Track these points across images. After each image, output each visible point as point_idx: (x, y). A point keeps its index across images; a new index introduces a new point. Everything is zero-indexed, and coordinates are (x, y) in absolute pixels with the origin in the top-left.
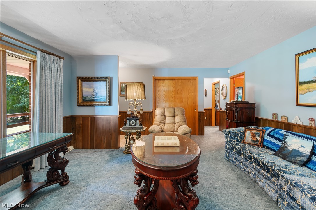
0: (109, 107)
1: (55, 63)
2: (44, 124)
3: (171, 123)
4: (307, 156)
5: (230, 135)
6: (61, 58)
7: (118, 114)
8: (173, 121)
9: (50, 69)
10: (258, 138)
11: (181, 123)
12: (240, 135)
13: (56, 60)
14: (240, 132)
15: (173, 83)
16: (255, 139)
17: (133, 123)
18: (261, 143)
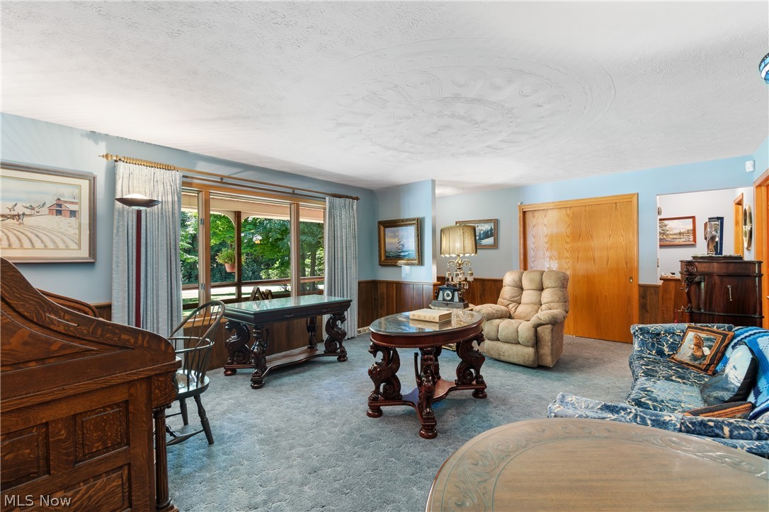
0: (420, 268)
1: (347, 207)
2: (333, 287)
3: (531, 303)
4: (734, 389)
5: (641, 337)
6: (354, 199)
7: (435, 281)
8: (537, 300)
9: (340, 216)
10: (707, 351)
11: (552, 304)
12: (671, 340)
13: (347, 203)
14: (674, 333)
15: (568, 216)
16: (699, 354)
17: (448, 295)
18: (709, 365)
